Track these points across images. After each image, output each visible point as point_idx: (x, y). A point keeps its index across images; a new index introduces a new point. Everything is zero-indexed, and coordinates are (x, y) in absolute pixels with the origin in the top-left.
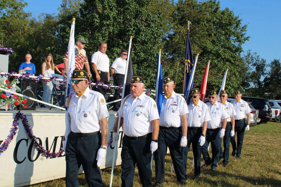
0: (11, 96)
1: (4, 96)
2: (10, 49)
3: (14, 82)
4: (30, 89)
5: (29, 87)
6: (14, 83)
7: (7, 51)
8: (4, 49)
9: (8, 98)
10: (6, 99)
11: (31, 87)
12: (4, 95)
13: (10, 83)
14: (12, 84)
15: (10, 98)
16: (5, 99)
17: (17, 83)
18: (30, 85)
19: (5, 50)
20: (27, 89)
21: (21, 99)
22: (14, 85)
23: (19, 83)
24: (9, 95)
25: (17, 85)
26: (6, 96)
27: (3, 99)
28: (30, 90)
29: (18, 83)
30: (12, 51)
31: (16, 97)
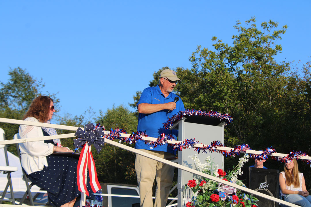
0: (228, 198)
1: (216, 198)
2: (226, 115)
3: (234, 173)
4: (265, 188)
5: (264, 185)
6: (233, 175)
7: (220, 118)
8: (214, 116)
9: (223, 201)
10: (220, 204)
11: (267, 184)
12: (216, 196)
13: (227, 175)
14: (231, 177)
15: (227, 200)
16: (218, 204)
17: (238, 175)
18: (266, 180)
19: (217, 116)
20: (260, 188)
21: (248, 204)
22: (234, 179)
23: (242, 174)
24: (226, 197)
25: (239, 178)
26: (220, 197)
27: (215, 204)
28: (267, 190)
29: (240, 174)
30: (228, 119)
31: (238, 200)
